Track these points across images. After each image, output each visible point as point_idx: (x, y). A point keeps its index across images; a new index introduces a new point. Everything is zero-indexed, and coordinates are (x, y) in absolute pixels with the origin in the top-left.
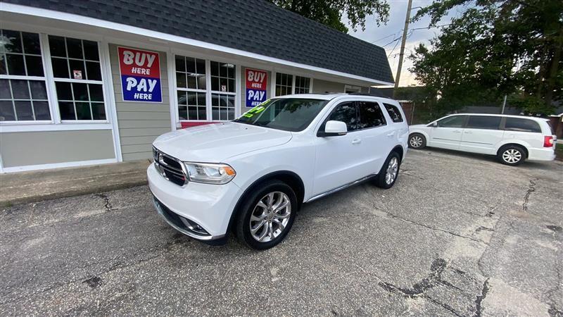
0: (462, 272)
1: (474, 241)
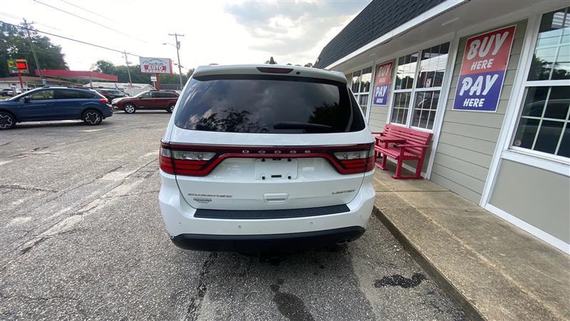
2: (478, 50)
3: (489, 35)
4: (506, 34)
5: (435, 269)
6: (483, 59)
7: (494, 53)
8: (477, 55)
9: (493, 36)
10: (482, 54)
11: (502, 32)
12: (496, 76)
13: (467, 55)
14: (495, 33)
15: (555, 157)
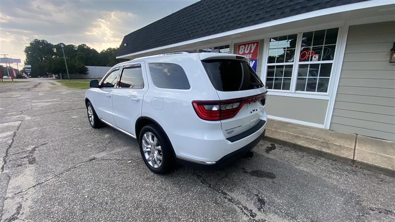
0: (19, 166)
1: (19, 193)
2: (244, 50)
3: (248, 44)
4: (256, 44)
5: (276, 139)
6: (247, 54)
7: (252, 52)
8: (244, 52)
9: (250, 45)
10: (246, 52)
11: (254, 43)
12: (254, 62)
13: (239, 51)
14: (251, 43)
15: (281, 90)
